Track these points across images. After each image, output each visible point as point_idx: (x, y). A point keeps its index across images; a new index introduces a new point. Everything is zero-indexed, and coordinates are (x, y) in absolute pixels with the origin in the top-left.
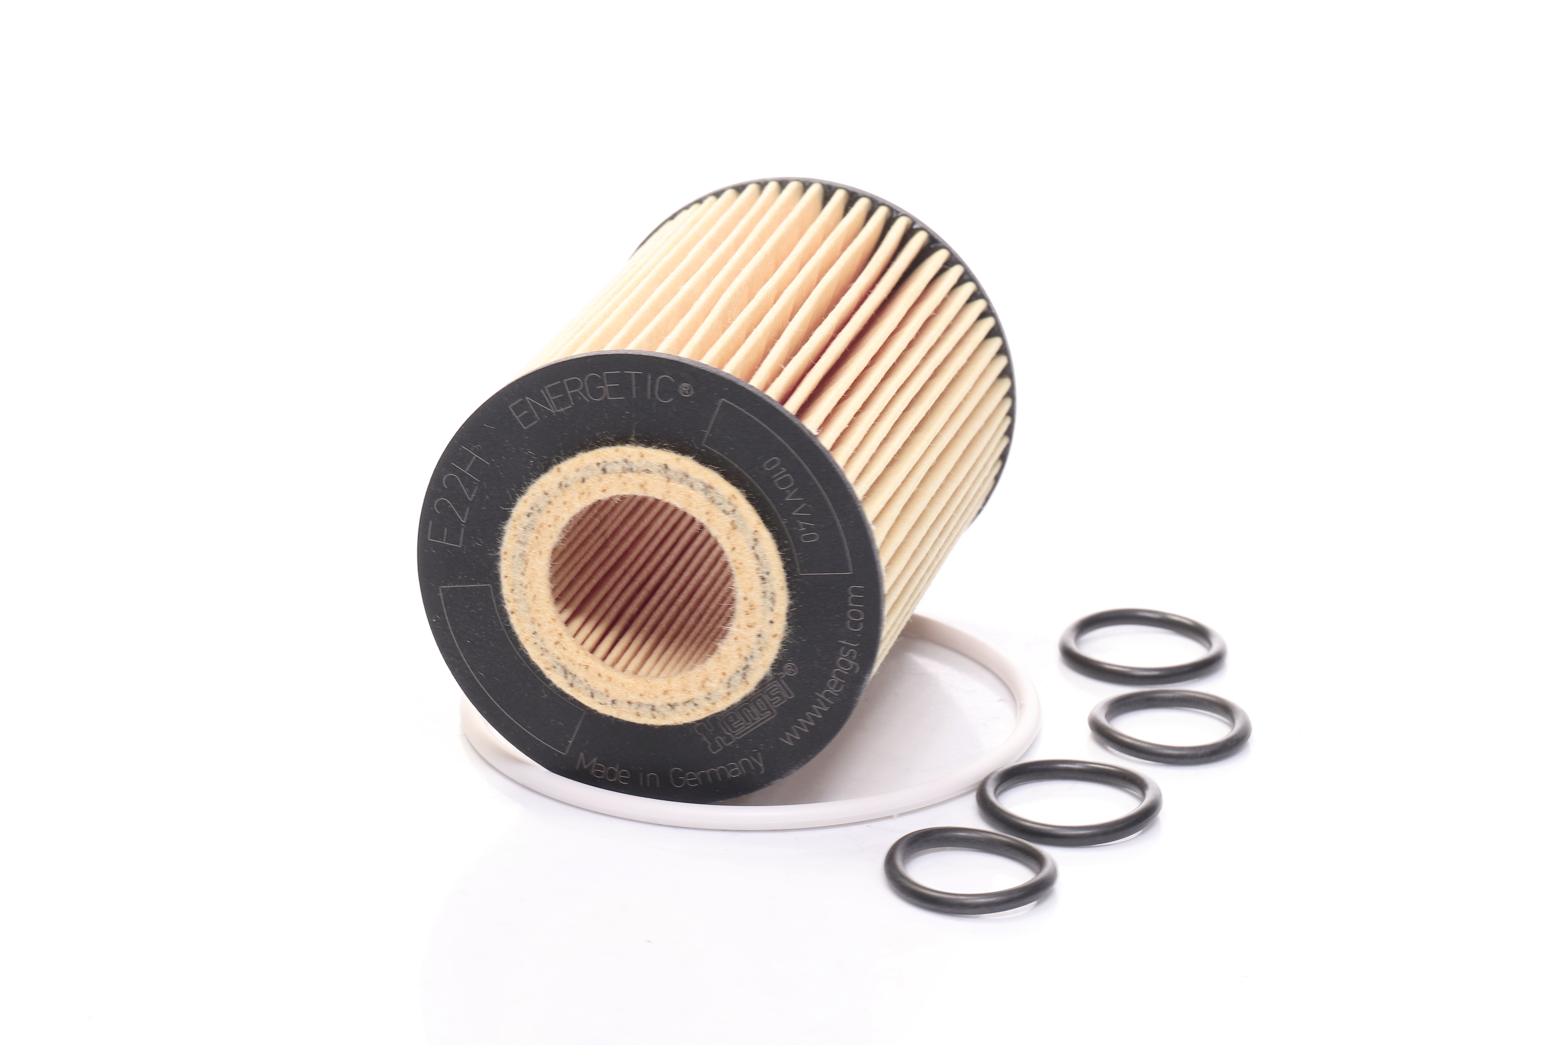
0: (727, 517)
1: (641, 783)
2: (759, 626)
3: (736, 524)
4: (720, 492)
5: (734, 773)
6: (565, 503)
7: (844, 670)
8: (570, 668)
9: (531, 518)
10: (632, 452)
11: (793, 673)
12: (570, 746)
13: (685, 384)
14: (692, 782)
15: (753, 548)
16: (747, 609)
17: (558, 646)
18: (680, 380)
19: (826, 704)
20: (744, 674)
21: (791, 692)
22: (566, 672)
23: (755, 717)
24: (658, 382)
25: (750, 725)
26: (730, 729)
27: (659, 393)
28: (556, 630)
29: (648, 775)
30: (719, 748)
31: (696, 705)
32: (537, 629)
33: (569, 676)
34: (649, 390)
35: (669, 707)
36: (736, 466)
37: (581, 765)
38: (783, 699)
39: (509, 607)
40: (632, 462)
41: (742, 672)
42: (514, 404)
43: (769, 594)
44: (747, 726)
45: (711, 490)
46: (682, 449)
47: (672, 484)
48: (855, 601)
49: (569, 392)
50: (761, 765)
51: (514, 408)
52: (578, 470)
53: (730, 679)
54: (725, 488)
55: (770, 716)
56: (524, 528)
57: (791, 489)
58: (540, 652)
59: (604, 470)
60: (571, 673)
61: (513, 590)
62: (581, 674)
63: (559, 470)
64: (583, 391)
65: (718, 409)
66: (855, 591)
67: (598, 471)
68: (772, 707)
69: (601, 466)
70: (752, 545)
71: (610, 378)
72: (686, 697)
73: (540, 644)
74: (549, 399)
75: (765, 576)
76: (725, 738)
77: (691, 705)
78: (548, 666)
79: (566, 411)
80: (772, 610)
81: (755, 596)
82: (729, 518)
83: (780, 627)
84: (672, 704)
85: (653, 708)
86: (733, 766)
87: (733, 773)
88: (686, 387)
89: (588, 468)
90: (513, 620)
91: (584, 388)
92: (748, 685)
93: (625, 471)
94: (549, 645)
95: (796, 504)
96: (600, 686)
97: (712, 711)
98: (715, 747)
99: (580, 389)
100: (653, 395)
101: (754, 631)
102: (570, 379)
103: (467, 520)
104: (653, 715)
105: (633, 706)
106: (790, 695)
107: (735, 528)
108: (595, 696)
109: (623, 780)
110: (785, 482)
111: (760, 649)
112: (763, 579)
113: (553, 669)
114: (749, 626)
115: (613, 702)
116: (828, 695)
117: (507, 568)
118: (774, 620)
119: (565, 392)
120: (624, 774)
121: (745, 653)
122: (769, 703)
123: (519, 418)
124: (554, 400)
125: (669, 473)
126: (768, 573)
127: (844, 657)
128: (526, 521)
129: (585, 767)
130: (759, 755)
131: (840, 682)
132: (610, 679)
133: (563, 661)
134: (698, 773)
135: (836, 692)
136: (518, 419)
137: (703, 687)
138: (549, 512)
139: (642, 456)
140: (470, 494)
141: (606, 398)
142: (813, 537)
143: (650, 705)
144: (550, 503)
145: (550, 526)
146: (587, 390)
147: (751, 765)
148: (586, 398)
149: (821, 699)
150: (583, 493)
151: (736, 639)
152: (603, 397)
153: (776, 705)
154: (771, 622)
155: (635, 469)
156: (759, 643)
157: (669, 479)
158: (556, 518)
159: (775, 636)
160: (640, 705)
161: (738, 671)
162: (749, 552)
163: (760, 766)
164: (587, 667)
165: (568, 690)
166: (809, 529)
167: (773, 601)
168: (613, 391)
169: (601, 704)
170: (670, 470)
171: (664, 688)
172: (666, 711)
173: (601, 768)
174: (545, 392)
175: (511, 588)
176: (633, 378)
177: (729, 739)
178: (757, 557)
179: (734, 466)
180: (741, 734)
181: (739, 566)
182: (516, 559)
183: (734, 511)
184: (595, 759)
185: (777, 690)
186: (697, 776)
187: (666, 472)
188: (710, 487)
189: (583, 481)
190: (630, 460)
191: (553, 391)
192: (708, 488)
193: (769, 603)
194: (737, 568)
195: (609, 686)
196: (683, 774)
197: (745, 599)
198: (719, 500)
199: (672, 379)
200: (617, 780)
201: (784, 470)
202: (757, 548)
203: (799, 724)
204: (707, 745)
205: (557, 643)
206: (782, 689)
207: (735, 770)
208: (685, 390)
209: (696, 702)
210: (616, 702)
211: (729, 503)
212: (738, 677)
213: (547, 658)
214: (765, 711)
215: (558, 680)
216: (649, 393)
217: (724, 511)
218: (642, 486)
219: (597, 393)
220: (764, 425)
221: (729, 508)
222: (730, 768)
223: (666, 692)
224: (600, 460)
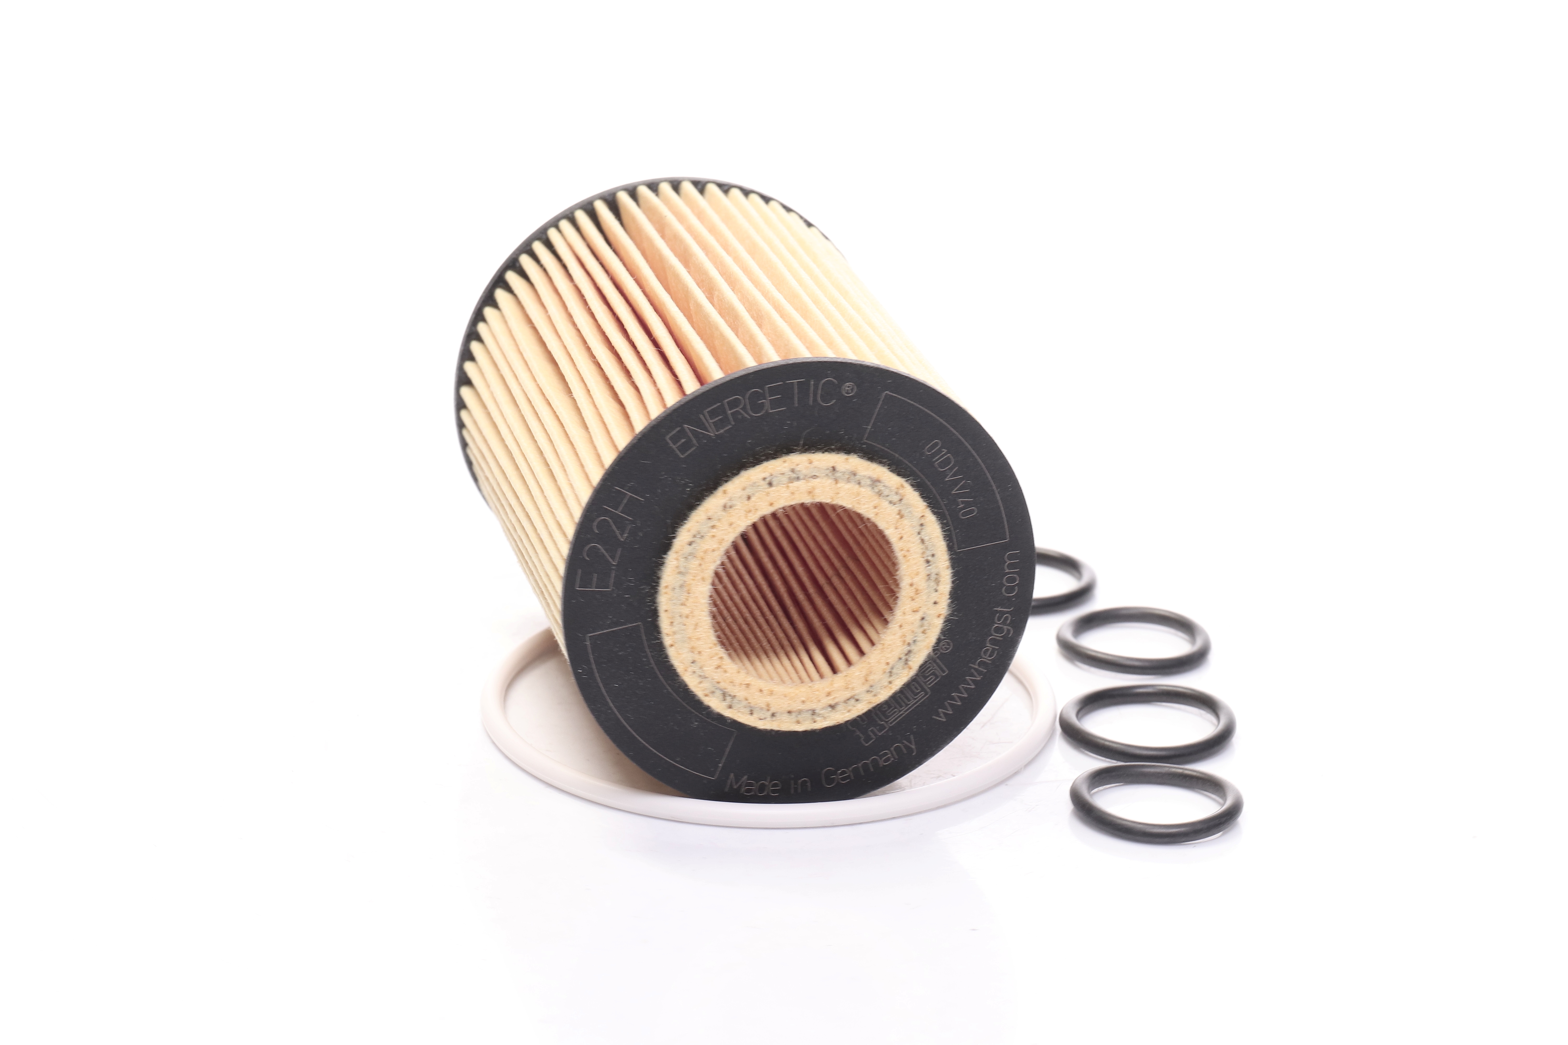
0: (893, 507)
1: (792, 791)
2: (923, 609)
3: (903, 512)
4: (887, 484)
5: (887, 760)
6: (731, 524)
7: (998, 636)
8: (731, 690)
9: (694, 545)
10: (798, 461)
11: (947, 649)
12: (719, 769)
13: (847, 384)
14: (843, 779)
15: (919, 533)
16: (912, 594)
17: (719, 670)
18: (842, 381)
19: (980, 673)
20: (907, 660)
21: (945, 669)
22: (724, 695)
23: (909, 700)
24: (820, 387)
25: (904, 709)
26: (883, 718)
27: (822, 396)
28: (717, 654)
29: (800, 781)
30: (872, 739)
31: (857, 700)
32: (696, 657)
33: (728, 699)
34: (811, 395)
35: (830, 709)
36: (897, 455)
37: (731, 786)
38: (937, 677)
39: (667, 641)
40: (799, 471)
41: (904, 658)
42: (671, 435)
43: (933, 577)
44: (900, 711)
45: (878, 484)
46: (847, 449)
47: (839, 485)
48: (1011, 566)
49: (729, 412)
50: (913, 747)
51: (671, 438)
52: (744, 489)
53: (892, 668)
54: (891, 480)
55: (924, 697)
56: (686, 558)
57: (951, 469)
58: (699, 680)
59: (770, 484)
60: (730, 695)
61: (672, 623)
62: (741, 693)
63: (725, 492)
64: (744, 409)
65: (881, 402)
66: (1011, 557)
67: (764, 484)
68: (926, 688)
69: (768, 480)
70: (917, 530)
71: (772, 391)
72: (848, 694)
73: (699, 672)
74: (708, 422)
75: (930, 558)
76: (878, 727)
77: (852, 701)
78: (707, 692)
79: (725, 431)
80: (936, 591)
81: (921, 582)
82: (895, 509)
83: (943, 607)
84: (833, 705)
85: (814, 712)
86: (886, 754)
87: (885, 761)
88: (849, 387)
89: (754, 485)
90: (672, 653)
91: (745, 405)
92: (911, 670)
93: (791, 480)
94: (709, 669)
95: (955, 483)
96: (760, 701)
97: (875, 703)
98: (868, 738)
99: (741, 407)
100: (815, 400)
101: (918, 616)
102: (731, 399)
103: (618, 561)
104: (813, 719)
105: (794, 714)
106: (944, 671)
107: (902, 517)
108: (755, 712)
109: (774, 791)
110: (947, 462)
111: (924, 632)
112: (928, 562)
113: (710, 695)
114: (914, 611)
115: (773, 715)
116: (982, 664)
117: (665, 601)
118: (938, 600)
119: (724, 412)
120: (775, 785)
121: (909, 639)
122: (923, 684)
123: (677, 447)
124: (713, 423)
125: (838, 475)
126: (933, 555)
127: (998, 624)
128: (688, 549)
129: (735, 787)
130: (912, 737)
131: (993, 648)
132: (771, 693)
133: (723, 685)
134: (850, 769)
135: (989, 660)
136: (676, 450)
137: (867, 681)
138: (714, 536)
139: (811, 463)
140: (622, 535)
141: (767, 411)
142: (971, 512)
143: (810, 710)
144: (713, 527)
145: (713, 550)
146: (748, 407)
147: (904, 750)
148: (746, 415)
149: (975, 669)
150: (750, 511)
151: (901, 626)
152: (764, 411)
153: (929, 684)
154: (935, 603)
155: (802, 477)
156: (922, 626)
157: (836, 481)
158: (721, 542)
159: (939, 616)
160: (800, 712)
161: (900, 659)
162: (917, 539)
163: (911, 748)
164: (748, 685)
165: (728, 713)
166: (968, 505)
167: (937, 582)
168: (774, 404)
169: (761, 719)
170: (837, 471)
171: (828, 690)
172: (827, 712)
173: (751, 785)
174: (704, 416)
175: (671, 620)
176: (796, 387)
177: (882, 728)
178: (923, 541)
179: (895, 456)
180: (894, 721)
181: (907, 554)
182: (677, 591)
183: (901, 500)
184: (746, 777)
185: (932, 670)
186: (849, 772)
187: (833, 474)
188: (878, 481)
189: (749, 498)
190: (798, 468)
191: (713, 414)
192: (875, 482)
193: (932, 584)
194: (905, 556)
195: (769, 699)
196: (835, 773)
197: (911, 585)
198: (886, 493)
199: (835, 381)
200: (768, 793)
201: (945, 451)
202: (923, 533)
203: (953, 699)
204: (860, 738)
205: (718, 667)
206: (936, 667)
207: (887, 757)
208: (848, 390)
209: (856, 697)
210: (775, 715)
211: (897, 493)
212: (901, 663)
213: (706, 685)
214: (919, 693)
215: (716, 704)
216: (811, 399)
217: (891, 502)
218: (810, 492)
219: (757, 408)
220: (926, 410)
221: (895, 498)
222: (881, 757)
223: (829, 694)
224: (766, 475)
